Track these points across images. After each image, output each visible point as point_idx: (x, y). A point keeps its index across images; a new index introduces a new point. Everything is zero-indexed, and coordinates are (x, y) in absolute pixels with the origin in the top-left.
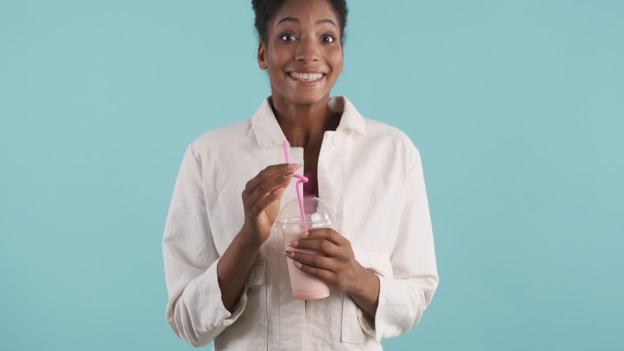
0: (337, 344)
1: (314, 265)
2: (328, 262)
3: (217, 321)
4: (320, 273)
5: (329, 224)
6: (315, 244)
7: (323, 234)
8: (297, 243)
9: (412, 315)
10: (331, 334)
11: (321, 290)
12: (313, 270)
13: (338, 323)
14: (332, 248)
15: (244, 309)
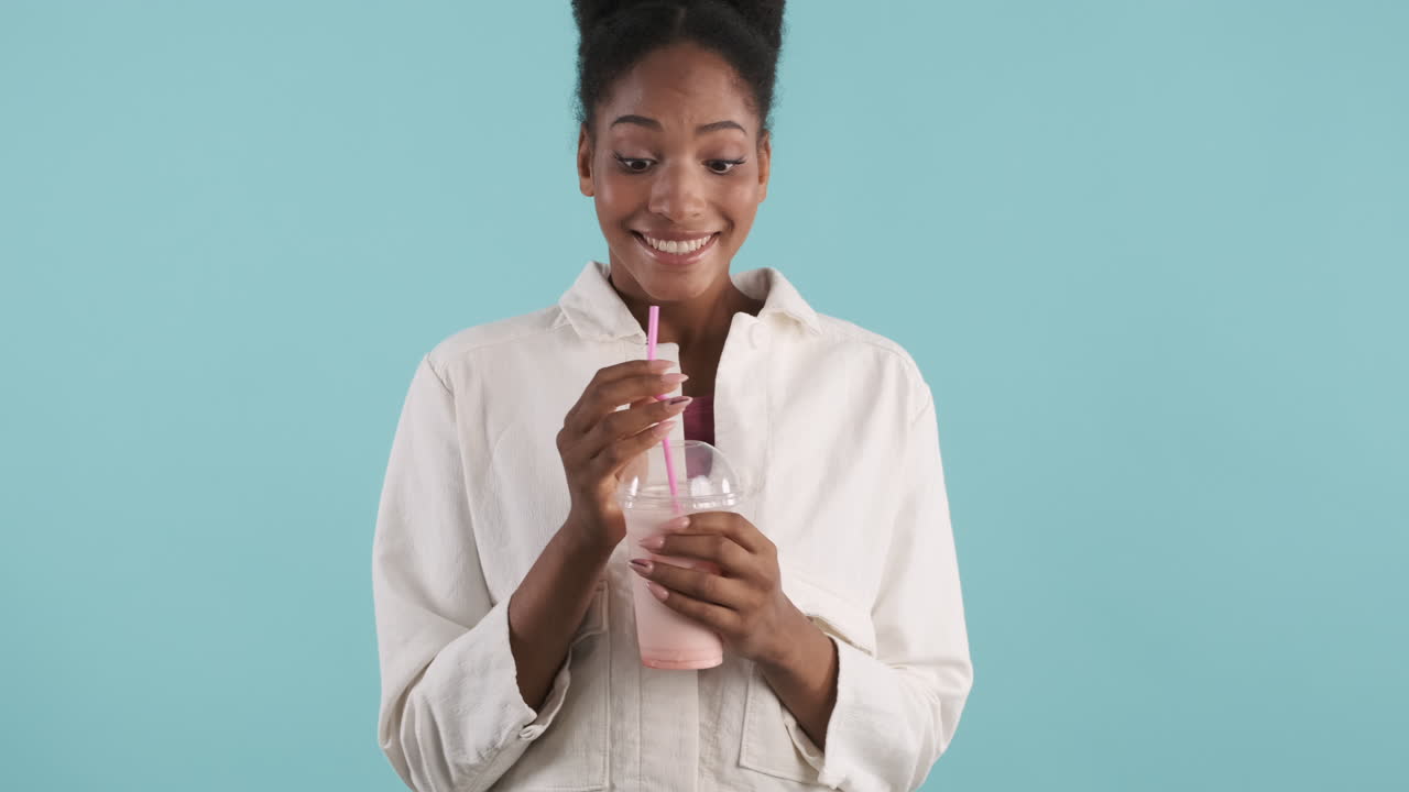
0: (729, 770)
1: (697, 594)
2: (729, 588)
3: (505, 733)
4: (708, 614)
5: (731, 504)
6: (702, 545)
7: (721, 524)
8: (661, 542)
9: (913, 747)
10: (717, 747)
11: (706, 651)
12: (693, 605)
13: (736, 723)
14: (739, 557)
15: (563, 698)
